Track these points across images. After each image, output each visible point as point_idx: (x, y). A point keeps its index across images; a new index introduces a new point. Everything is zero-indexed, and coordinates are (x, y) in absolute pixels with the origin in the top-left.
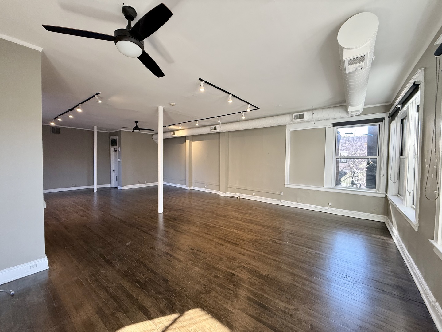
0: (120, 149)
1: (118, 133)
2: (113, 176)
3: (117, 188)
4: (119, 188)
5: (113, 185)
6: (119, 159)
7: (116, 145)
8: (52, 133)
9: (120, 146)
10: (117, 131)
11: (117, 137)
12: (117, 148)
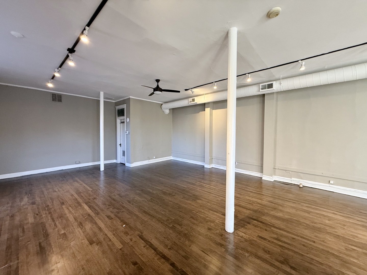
0: (128, 120)
1: (127, 101)
2: (120, 150)
3: (125, 164)
4: (127, 165)
5: (119, 161)
6: (127, 132)
7: (124, 115)
8: (53, 100)
9: (128, 116)
10: (125, 99)
11: (124, 106)
12: (124, 119)
